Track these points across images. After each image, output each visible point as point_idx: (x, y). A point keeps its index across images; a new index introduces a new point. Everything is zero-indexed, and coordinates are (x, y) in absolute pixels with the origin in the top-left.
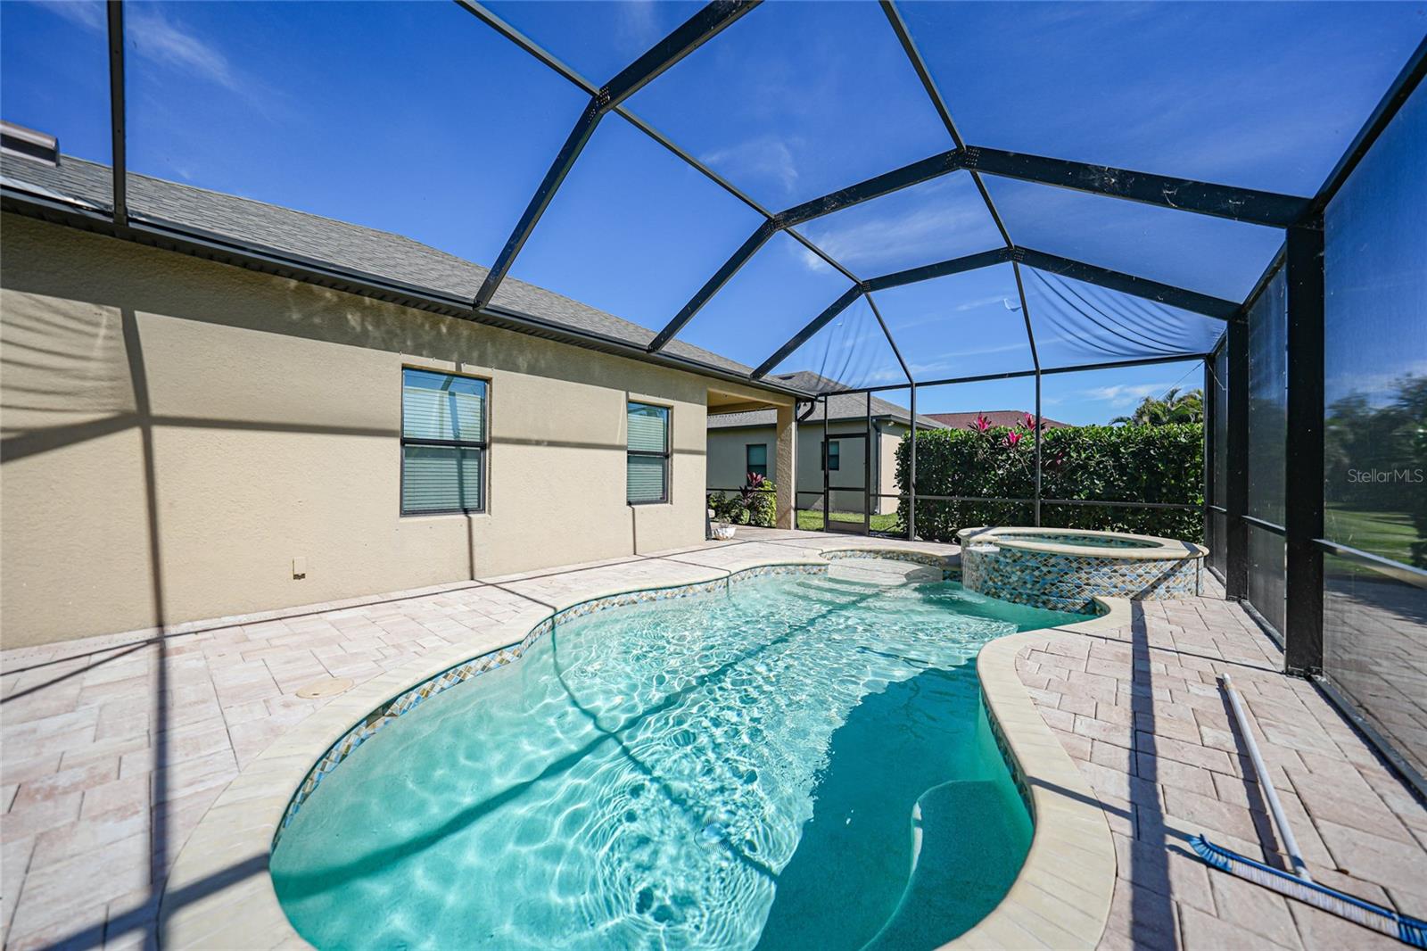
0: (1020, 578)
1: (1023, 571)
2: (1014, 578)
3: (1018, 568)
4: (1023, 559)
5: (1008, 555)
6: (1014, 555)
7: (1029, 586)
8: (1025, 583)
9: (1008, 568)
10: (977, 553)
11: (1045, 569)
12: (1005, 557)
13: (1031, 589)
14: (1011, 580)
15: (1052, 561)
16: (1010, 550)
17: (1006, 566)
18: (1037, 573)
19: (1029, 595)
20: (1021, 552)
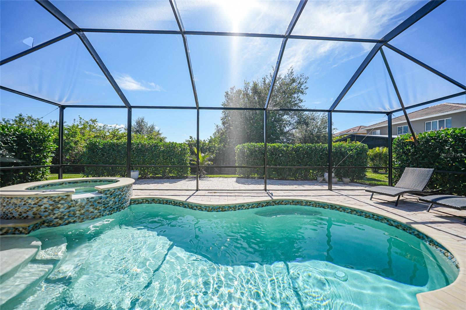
0: (114, 201)
1: (114, 198)
2: (111, 203)
3: (113, 197)
4: (115, 193)
5: (108, 193)
6: (111, 192)
7: (117, 203)
8: (116, 203)
9: (108, 199)
10: (83, 199)
11: (122, 194)
12: (106, 194)
13: (118, 204)
14: (109, 205)
15: (124, 189)
16: (109, 190)
17: (106, 199)
18: (120, 196)
19: (117, 208)
20: (114, 189)
